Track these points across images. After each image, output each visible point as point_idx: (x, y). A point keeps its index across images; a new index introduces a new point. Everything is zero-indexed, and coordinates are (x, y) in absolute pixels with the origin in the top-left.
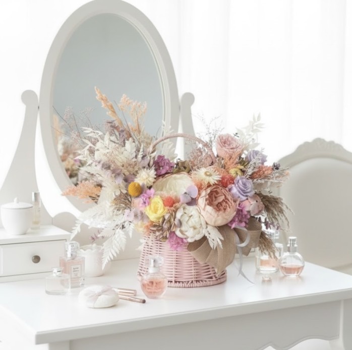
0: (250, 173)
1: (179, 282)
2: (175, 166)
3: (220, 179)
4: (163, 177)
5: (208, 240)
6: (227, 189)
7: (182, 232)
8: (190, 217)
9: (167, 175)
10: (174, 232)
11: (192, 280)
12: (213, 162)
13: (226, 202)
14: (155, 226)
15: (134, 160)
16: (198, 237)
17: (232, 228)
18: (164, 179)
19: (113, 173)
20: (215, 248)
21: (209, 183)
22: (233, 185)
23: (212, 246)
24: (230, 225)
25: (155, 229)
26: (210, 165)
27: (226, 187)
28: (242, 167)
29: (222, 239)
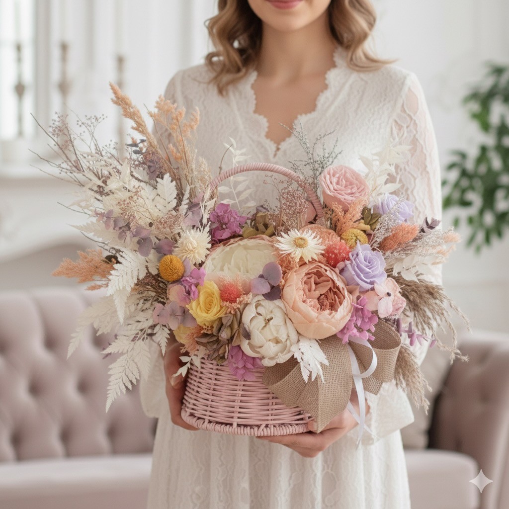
0: (379, 240)
2: (249, 222)
3: (323, 252)
4: (224, 245)
5: (300, 365)
6: (337, 270)
7: (252, 347)
8: (269, 320)
9: (232, 241)
10: (239, 347)
12: (316, 216)
13: (335, 293)
14: (205, 335)
15: (174, 213)
16: (283, 359)
17: (343, 342)
18: (227, 248)
19: (135, 236)
20: (313, 379)
21: (301, 258)
22: (348, 262)
23: (306, 378)
24: (339, 336)
25: (204, 340)
26: (311, 223)
27: (334, 266)
28: (368, 227)
29: (326, 362)
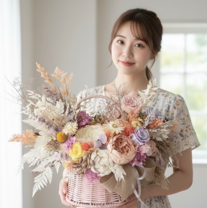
0: (146, 125)
1: (95, 204)
2: (93, 119)
3: (124, 130)
4: (83, 128)
5: (114, 175)
6: (129, 137)
7: (95, 169)
8: (102, 158)
9: (86, 126)
10: (90, 169)
11: (104, 202)
12: (120, 116)
13: (129, 147)
14: (75, 164)
15: (63, 115)
16: (107, 173)
17: (133, 166)
18: (85, 129)
19: (47, 125)
20: (120, 181)
21: (115, 133)
22: (133, 134)
23: (117, 180)
24: (131, 163)
25: (75, 166)
26: (118, 118)
27: (128, 136)
28: (141, 120)
29: (125, 174)
